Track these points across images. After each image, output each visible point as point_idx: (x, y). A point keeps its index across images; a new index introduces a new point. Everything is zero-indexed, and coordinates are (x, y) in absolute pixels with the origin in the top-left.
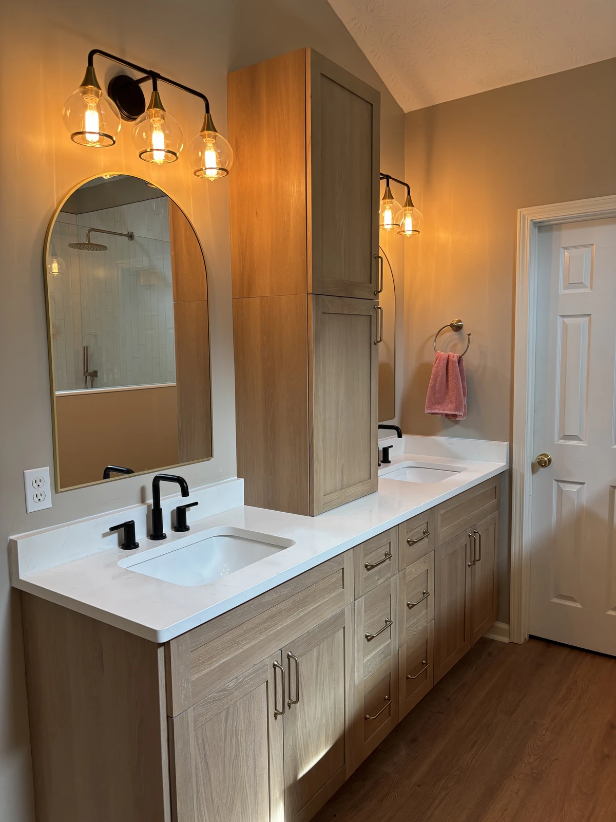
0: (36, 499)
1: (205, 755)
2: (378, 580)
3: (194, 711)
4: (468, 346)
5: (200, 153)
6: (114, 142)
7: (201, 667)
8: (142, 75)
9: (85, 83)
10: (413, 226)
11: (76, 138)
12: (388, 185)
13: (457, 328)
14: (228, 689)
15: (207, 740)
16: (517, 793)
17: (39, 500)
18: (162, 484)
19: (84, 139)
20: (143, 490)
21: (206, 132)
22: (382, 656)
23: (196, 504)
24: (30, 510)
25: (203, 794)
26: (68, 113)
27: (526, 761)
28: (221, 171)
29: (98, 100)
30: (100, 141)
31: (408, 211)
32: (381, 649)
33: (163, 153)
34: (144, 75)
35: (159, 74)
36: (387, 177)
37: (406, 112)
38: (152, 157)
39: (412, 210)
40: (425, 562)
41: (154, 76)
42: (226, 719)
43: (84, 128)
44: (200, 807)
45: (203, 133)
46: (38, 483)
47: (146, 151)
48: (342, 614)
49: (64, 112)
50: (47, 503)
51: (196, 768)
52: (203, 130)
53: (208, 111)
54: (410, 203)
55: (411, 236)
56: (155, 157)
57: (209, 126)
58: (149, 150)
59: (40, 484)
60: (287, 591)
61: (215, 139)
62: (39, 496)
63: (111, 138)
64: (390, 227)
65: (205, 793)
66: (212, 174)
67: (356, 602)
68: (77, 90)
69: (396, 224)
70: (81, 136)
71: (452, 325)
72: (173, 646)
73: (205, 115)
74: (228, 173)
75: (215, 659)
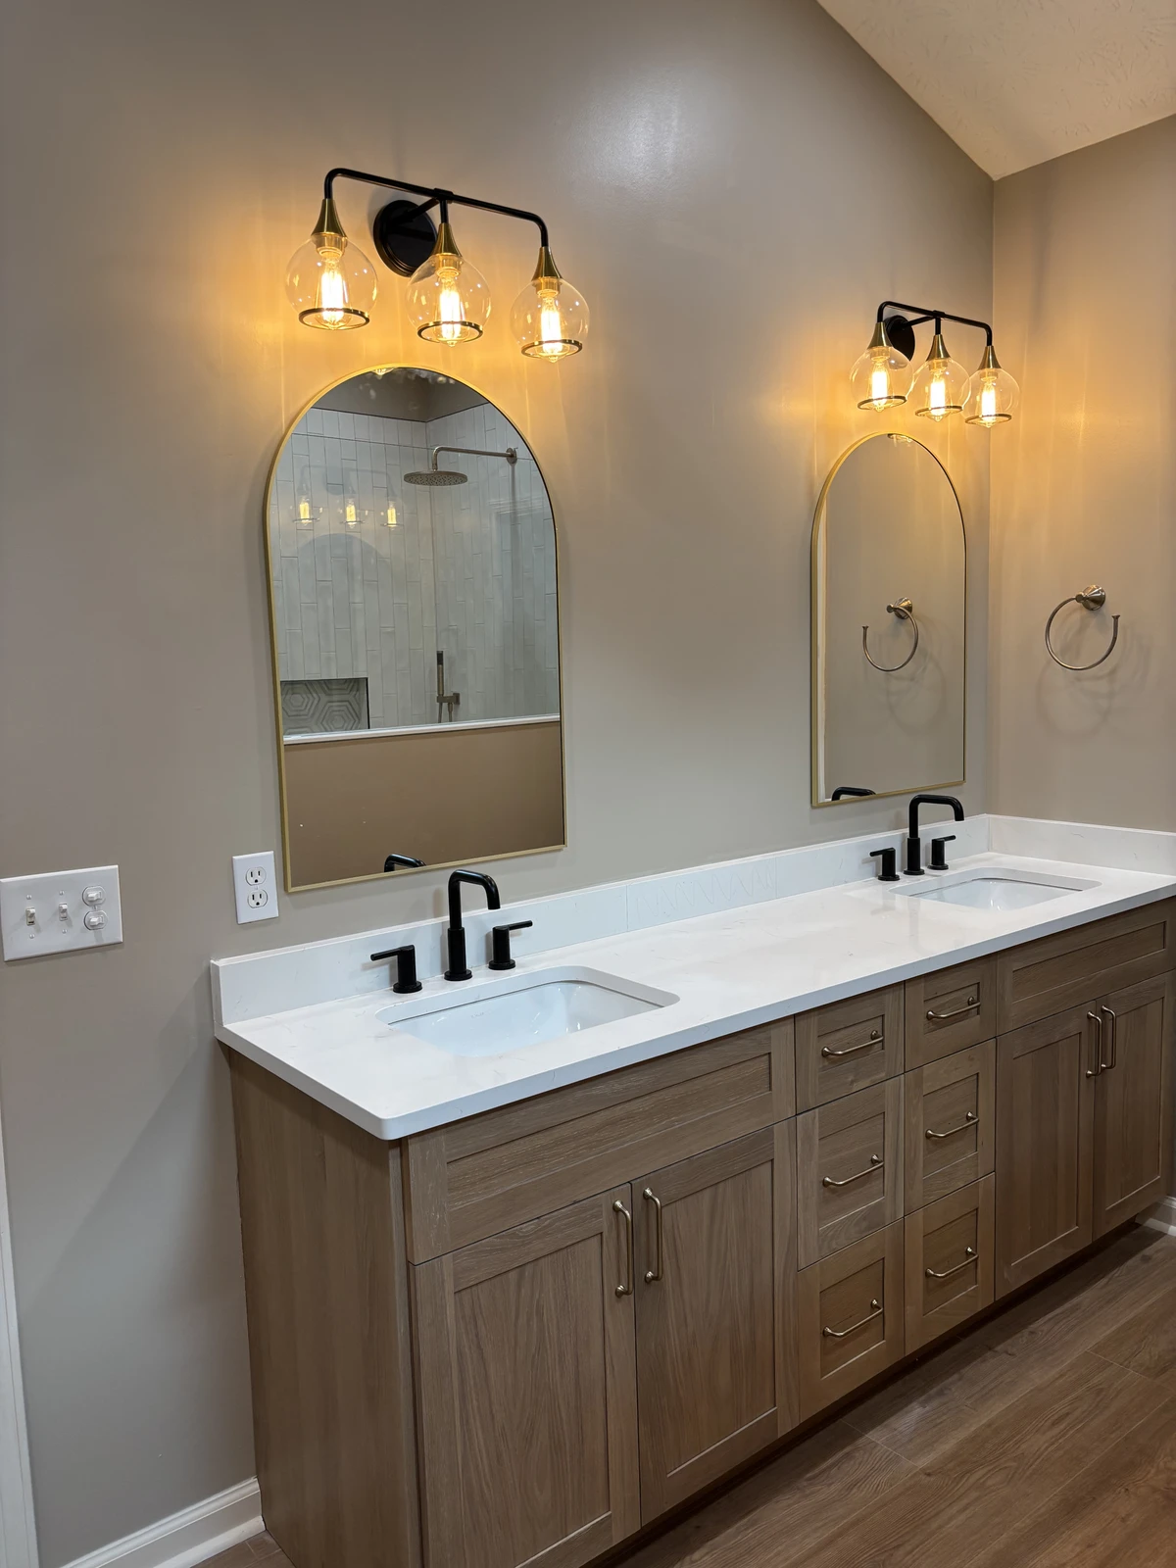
0: (253, 903)
1: (477, 1336)
2: (852, 1082)
3: (454, 1261)
4: (1115, 639)
5: (529, 318)
6: (368, 320)
7: (470, 1191)
8: (423, 199)
9: (319, 229)
10: (998, 407)
11: (307, 318)
12: (938, 331)
13: (1094, 603)
14: (521, 1234)
15: (481, 1313)
16: (1123, 1520)
17: (258, 904)
18: (464, 886)
19: (320, 320)
20: (437, 895)
21: (543, 280)
22: (864, 1225)
23: (529, 924)
24: (242, 920)
25: (474, 1401)
26: (296, 281)
27: (1161, 1464)
28: (568, 346)
29: (341, 253)
30: (345, 320)
31: (987, 378)
32: (862, 1211)
33: (458, 327)
34: (427, 199)
35: (451, 193)
36: (937, 316)
37: (995, 179)
38: (439, 334)
39: (996, 374)
40: (972, 1059)
41: (443, 197)
42: (519, 1287)
43: (320, 302)
44: (467, 1421)
45: (537, 282)
46: (255, 875)
47: (427, 327)
48: (768, 1133)
49: (288, 281)
50: (271, 910)
51: (460, 1354)
52: (536, 277)
53: (545, 242)
54: (990, 361)
55: (995, 425)
56: (444, 333)
57: (547, 268)
58: (431, 324)
59: (259, 878)
60: (641, 1082)
61: (559, 290)
62: (257, 897)
63: (362, 314)
64: (943, 411)
65: (477, 1400)
66: (554, 350)
67: (799, 1117)
68: (309, 240)
69: (954, 407)
70: (313, 315)
71: (1079, 598)
72: (413, 1148)
73: (541, 249)
74: (580, 348)
75: (496, 1181)
